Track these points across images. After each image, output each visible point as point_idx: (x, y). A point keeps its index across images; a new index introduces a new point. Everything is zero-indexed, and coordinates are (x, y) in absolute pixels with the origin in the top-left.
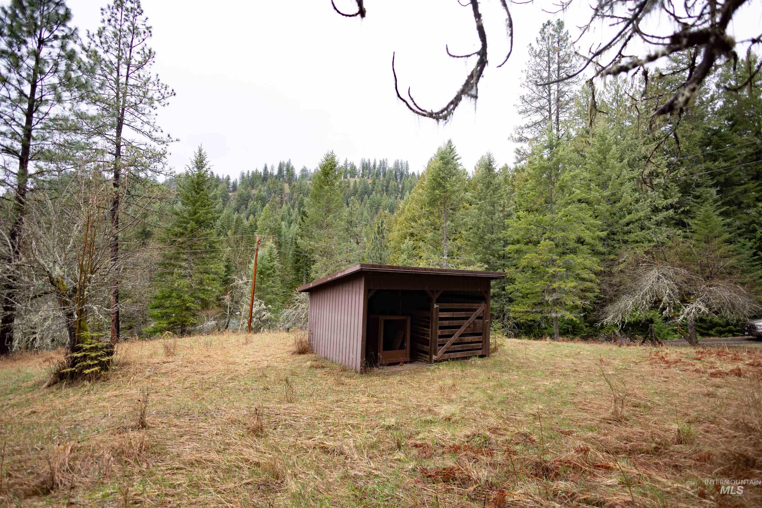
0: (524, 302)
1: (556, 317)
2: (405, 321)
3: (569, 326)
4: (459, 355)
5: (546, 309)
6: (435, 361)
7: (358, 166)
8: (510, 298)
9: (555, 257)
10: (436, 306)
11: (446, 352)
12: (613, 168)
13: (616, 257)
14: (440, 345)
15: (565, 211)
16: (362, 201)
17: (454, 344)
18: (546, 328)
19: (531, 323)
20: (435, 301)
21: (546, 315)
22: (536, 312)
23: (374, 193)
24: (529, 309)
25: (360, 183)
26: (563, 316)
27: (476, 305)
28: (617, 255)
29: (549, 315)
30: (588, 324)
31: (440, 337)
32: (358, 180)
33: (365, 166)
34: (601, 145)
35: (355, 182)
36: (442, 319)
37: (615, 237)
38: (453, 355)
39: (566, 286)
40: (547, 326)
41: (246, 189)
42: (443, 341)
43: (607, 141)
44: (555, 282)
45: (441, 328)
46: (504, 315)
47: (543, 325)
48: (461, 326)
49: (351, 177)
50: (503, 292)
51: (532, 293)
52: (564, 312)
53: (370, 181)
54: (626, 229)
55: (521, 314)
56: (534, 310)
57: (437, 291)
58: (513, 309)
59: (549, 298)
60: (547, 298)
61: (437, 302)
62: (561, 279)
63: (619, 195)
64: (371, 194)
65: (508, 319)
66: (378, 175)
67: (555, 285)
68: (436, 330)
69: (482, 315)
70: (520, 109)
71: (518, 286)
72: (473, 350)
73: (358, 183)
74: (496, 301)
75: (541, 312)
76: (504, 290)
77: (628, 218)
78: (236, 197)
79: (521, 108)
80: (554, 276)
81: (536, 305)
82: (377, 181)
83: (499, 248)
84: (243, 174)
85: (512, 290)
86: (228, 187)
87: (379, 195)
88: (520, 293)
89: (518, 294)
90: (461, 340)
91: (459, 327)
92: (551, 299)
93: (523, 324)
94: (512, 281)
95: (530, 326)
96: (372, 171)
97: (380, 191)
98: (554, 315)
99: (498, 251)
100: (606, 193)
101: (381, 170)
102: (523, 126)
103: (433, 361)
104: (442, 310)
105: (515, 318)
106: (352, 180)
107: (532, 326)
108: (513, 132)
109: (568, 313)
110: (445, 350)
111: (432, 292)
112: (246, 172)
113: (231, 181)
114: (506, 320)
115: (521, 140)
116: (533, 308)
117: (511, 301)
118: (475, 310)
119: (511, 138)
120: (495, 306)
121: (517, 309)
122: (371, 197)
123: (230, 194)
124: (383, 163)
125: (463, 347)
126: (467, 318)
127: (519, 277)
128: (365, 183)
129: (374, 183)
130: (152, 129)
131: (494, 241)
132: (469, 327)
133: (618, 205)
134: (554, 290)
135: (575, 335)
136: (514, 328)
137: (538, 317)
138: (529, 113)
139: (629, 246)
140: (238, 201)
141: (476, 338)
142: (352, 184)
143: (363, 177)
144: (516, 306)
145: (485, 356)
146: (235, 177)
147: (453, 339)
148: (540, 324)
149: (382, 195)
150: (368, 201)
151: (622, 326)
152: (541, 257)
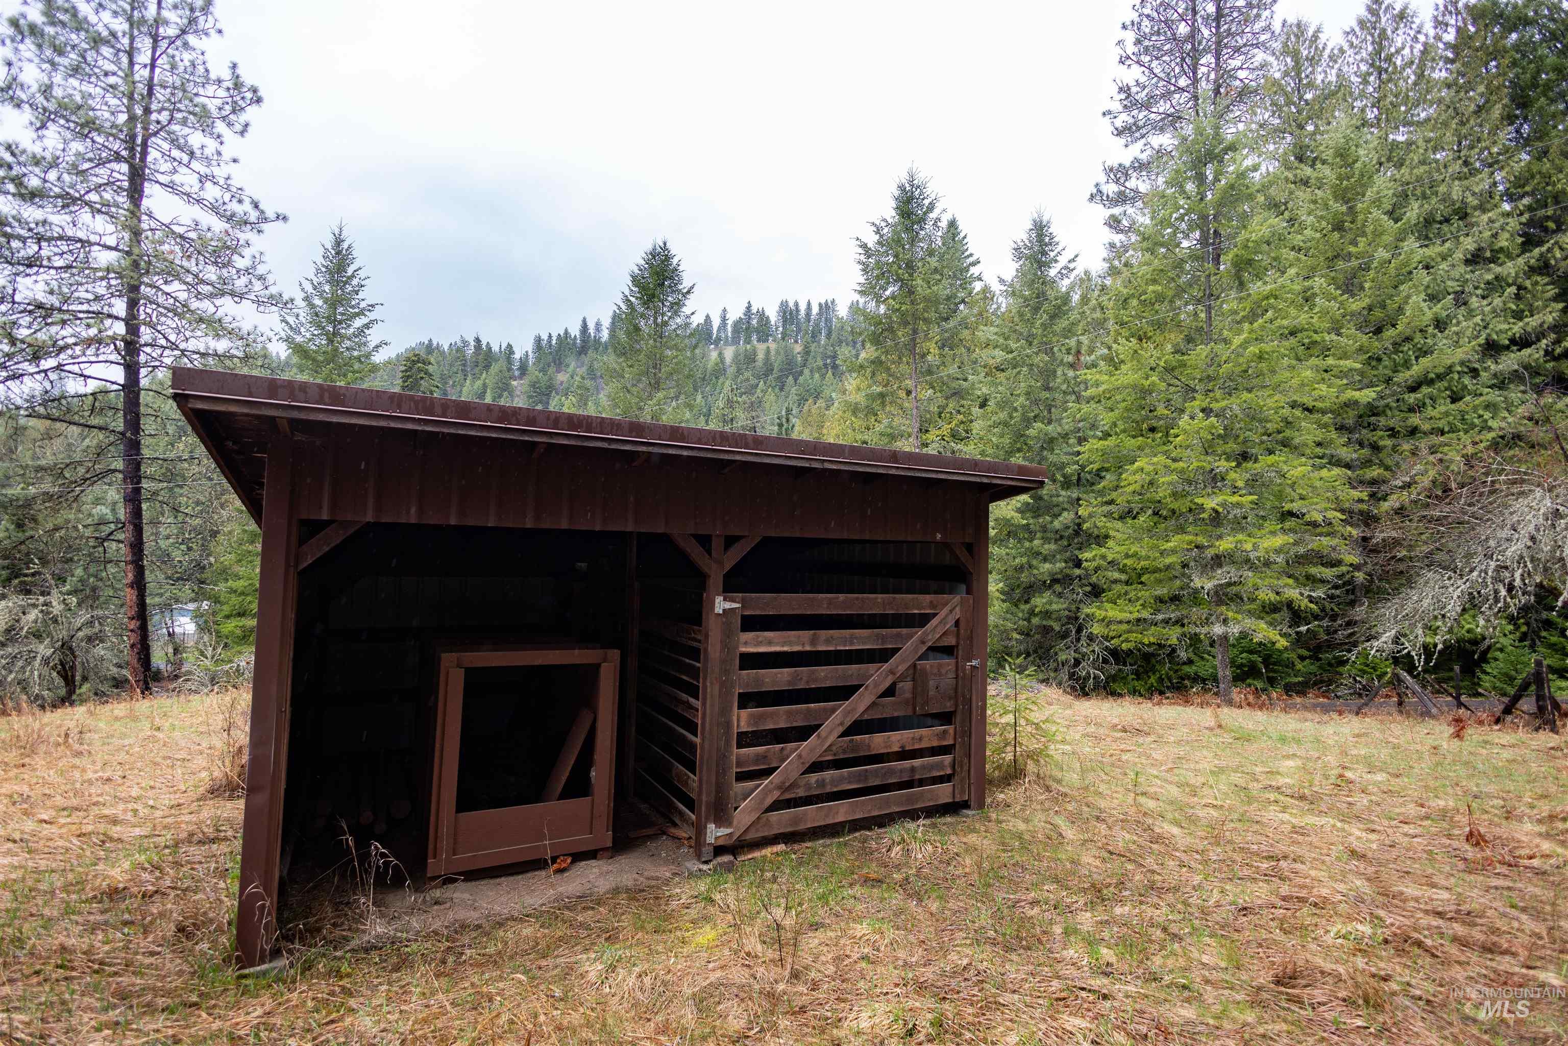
0: (1132, 595)
1: (1225, 638)
2: (590, 673)
3: (1255, 657)
4: (842, 811)
5: (1197, 613)
6: (719, 850)
7: (773, 315)
8: (1094, 586)
9: (1223, 465)
10: (721, 605)
11: (776, 806)
12: (1378, 234)
13: (1387, 474)
14: (742, 777)
15: (1251, 331)
16: (781, 389)
17: (816, 767)
18: (1190, 662)
19: (1151, 650)
20: (716, 579)
21: (1192, 629)
22: (1166, 622)
23: (807, 372)
24: (1145, 614)
25: (778, 352)
26: (1244, 635)
27: (928, 598)
28: (1387, 468)
29: (1204, 630)
30: (1305, 653)
31: (745, 740)
32: (773, 346)
33: (788, 314)
34: (1340, 178)
35: (768, 350)
36: (750, 661)
37: (1382, 421)
38: (813, 815)
39: (1255, 547)
40: (1191, 655)
41: (543, 370)
42: (764, 757)
43: (1358, 165)
44: (1220, 537)
45: (746, 700)
46: (1079, 630)
47: (1183, 655)
48: (856, 688)
49: (759, 341)
50: (1077, 572)
51: (1156, 570)
52: (1249, 623)
53: (798, 348)
54: (1411, 398)
55: (1125, 627)
56: (1160, 617)
57: (730, 541)
58: (1099, 614)
59: (1204, 583)
60: (1197, 583)
61: (729, 588)
62: (1239, 524)
63: (1392, 306)
64: (801, 373)
65: (1091, 638)
66: (815, 335)
67: (1225, 545)
68: (725, 711)
69: (951, 641)
70: (1119, 123)
71: (1113, 550)
72: (909, 784)
73: (773, 353)
74: (1060, 595)
75: (1180, 622)
76: (1078, 564)
77: (1416, 370)
78: (526, 388)
79: (1124, 119)
80: (1216, 518)
81: (1162, 601)
82: (813, 347)
83: (1064, 459)
84: (538, 340)
85: (1099, 562)
86: (509, 370)
87: (817, 375)
88: (1122, 571)
89: (1116, 575)
90: (855, 747)
91: (845, 692)
92: (1209, 585)
93: (1130, 652)
94: (1101, 539)
95: (1147, 657)
96: (804, 326)
97: (819, 369)
98: (1218, 630)
99: (1063, 466)
100: (1356, 305)
101: (822, 324)
102: (1127, 164)
103: (707, 852)
104: (750, 624)
105: (1107, 638)
106: (761, 348)
107: (1153, 655)
108: (1102, 178)
109: (1263, 625)
110: (776, 795)
111: (704, 541)
112: (545, 337)
113: (517, 356)
114: (1084, 641)
115: (1121, 198)
116: (1157, 611)
117: (1096, 592)
118: (923, 620)
119: (1097, 196)
120: (1055, 607)
121: (1113, 613)
122: (801, 379)
123: (514, 383)
124: (827, 308)
125: (865, 775)
126: (883, 655)
127: (1118, 530)
128: (788, 353)
129: (807, 352)
130: (227, 196)
131: (1052, 440)
132: (890, 692)
133: (1390, 333)
134: (1218, 560)
135: (1272, 682)
136: (1105, 661)
137: (1173, 635)
138: (1144, 131)
139: (1423, 444)
140: (530, 397)
141: (927, 736)
142: (761, 356)
143: (783, 339)
144: (1108, 606)
145: (966, 805)
146: (523, 347)
147: (811, 749)
148: (1174, 650)
149: (823, 376)
150: (793, 390)
151: (1427, 661)
152: (1181, 464)
